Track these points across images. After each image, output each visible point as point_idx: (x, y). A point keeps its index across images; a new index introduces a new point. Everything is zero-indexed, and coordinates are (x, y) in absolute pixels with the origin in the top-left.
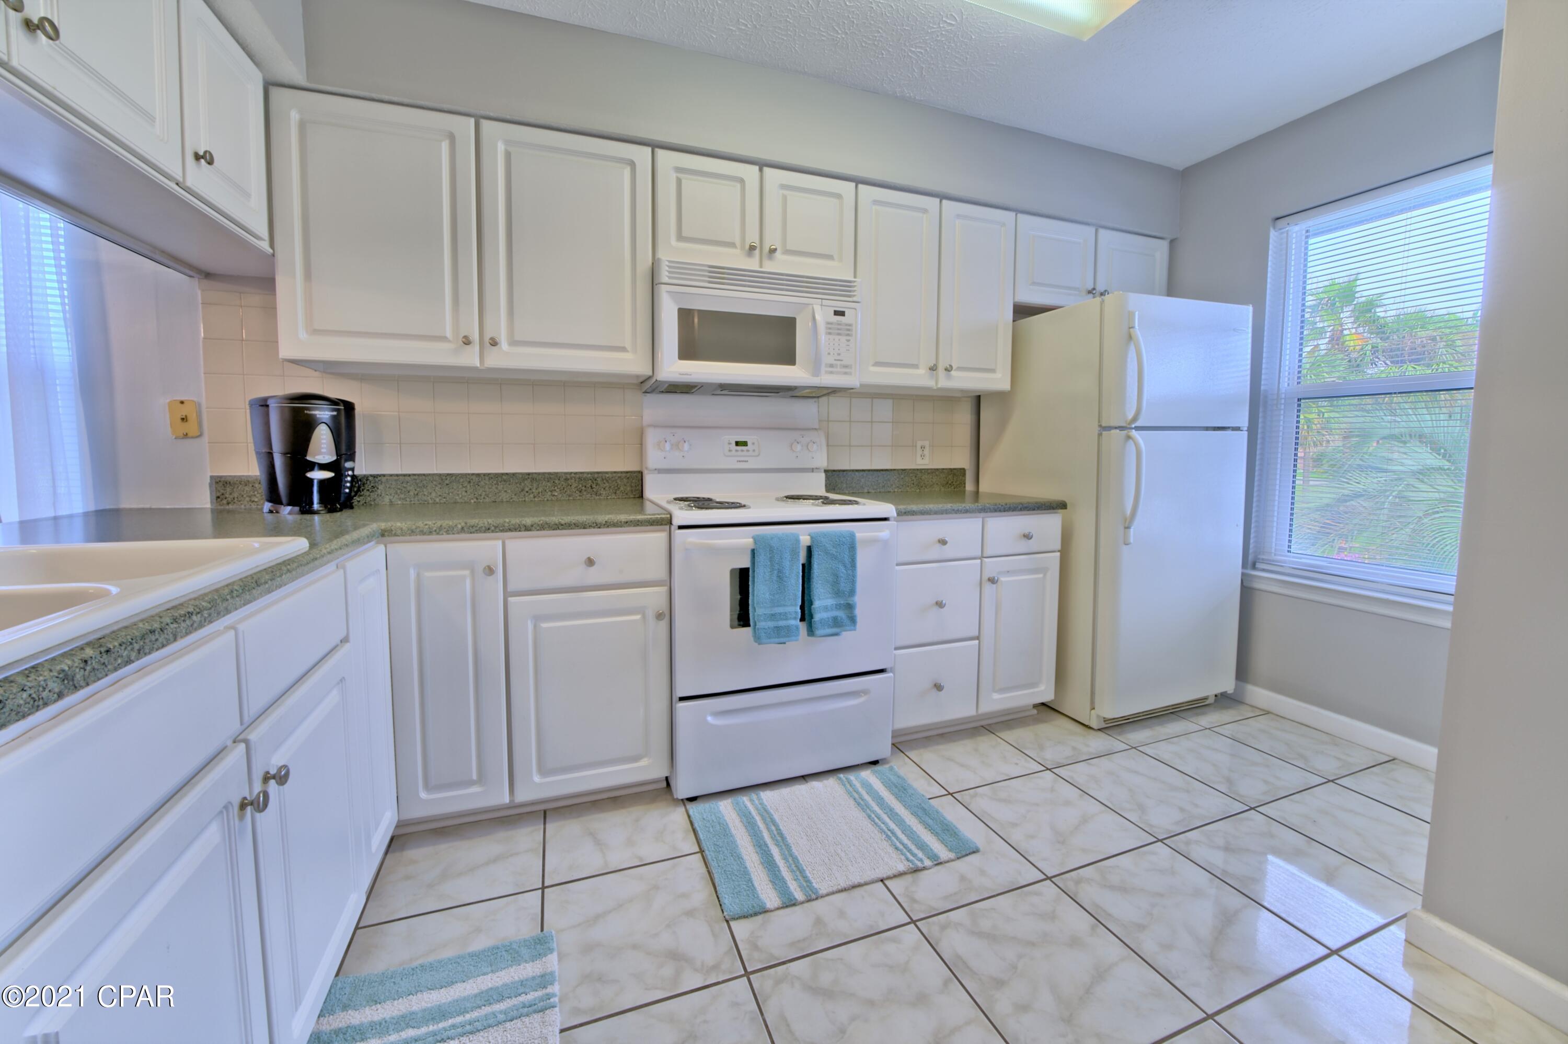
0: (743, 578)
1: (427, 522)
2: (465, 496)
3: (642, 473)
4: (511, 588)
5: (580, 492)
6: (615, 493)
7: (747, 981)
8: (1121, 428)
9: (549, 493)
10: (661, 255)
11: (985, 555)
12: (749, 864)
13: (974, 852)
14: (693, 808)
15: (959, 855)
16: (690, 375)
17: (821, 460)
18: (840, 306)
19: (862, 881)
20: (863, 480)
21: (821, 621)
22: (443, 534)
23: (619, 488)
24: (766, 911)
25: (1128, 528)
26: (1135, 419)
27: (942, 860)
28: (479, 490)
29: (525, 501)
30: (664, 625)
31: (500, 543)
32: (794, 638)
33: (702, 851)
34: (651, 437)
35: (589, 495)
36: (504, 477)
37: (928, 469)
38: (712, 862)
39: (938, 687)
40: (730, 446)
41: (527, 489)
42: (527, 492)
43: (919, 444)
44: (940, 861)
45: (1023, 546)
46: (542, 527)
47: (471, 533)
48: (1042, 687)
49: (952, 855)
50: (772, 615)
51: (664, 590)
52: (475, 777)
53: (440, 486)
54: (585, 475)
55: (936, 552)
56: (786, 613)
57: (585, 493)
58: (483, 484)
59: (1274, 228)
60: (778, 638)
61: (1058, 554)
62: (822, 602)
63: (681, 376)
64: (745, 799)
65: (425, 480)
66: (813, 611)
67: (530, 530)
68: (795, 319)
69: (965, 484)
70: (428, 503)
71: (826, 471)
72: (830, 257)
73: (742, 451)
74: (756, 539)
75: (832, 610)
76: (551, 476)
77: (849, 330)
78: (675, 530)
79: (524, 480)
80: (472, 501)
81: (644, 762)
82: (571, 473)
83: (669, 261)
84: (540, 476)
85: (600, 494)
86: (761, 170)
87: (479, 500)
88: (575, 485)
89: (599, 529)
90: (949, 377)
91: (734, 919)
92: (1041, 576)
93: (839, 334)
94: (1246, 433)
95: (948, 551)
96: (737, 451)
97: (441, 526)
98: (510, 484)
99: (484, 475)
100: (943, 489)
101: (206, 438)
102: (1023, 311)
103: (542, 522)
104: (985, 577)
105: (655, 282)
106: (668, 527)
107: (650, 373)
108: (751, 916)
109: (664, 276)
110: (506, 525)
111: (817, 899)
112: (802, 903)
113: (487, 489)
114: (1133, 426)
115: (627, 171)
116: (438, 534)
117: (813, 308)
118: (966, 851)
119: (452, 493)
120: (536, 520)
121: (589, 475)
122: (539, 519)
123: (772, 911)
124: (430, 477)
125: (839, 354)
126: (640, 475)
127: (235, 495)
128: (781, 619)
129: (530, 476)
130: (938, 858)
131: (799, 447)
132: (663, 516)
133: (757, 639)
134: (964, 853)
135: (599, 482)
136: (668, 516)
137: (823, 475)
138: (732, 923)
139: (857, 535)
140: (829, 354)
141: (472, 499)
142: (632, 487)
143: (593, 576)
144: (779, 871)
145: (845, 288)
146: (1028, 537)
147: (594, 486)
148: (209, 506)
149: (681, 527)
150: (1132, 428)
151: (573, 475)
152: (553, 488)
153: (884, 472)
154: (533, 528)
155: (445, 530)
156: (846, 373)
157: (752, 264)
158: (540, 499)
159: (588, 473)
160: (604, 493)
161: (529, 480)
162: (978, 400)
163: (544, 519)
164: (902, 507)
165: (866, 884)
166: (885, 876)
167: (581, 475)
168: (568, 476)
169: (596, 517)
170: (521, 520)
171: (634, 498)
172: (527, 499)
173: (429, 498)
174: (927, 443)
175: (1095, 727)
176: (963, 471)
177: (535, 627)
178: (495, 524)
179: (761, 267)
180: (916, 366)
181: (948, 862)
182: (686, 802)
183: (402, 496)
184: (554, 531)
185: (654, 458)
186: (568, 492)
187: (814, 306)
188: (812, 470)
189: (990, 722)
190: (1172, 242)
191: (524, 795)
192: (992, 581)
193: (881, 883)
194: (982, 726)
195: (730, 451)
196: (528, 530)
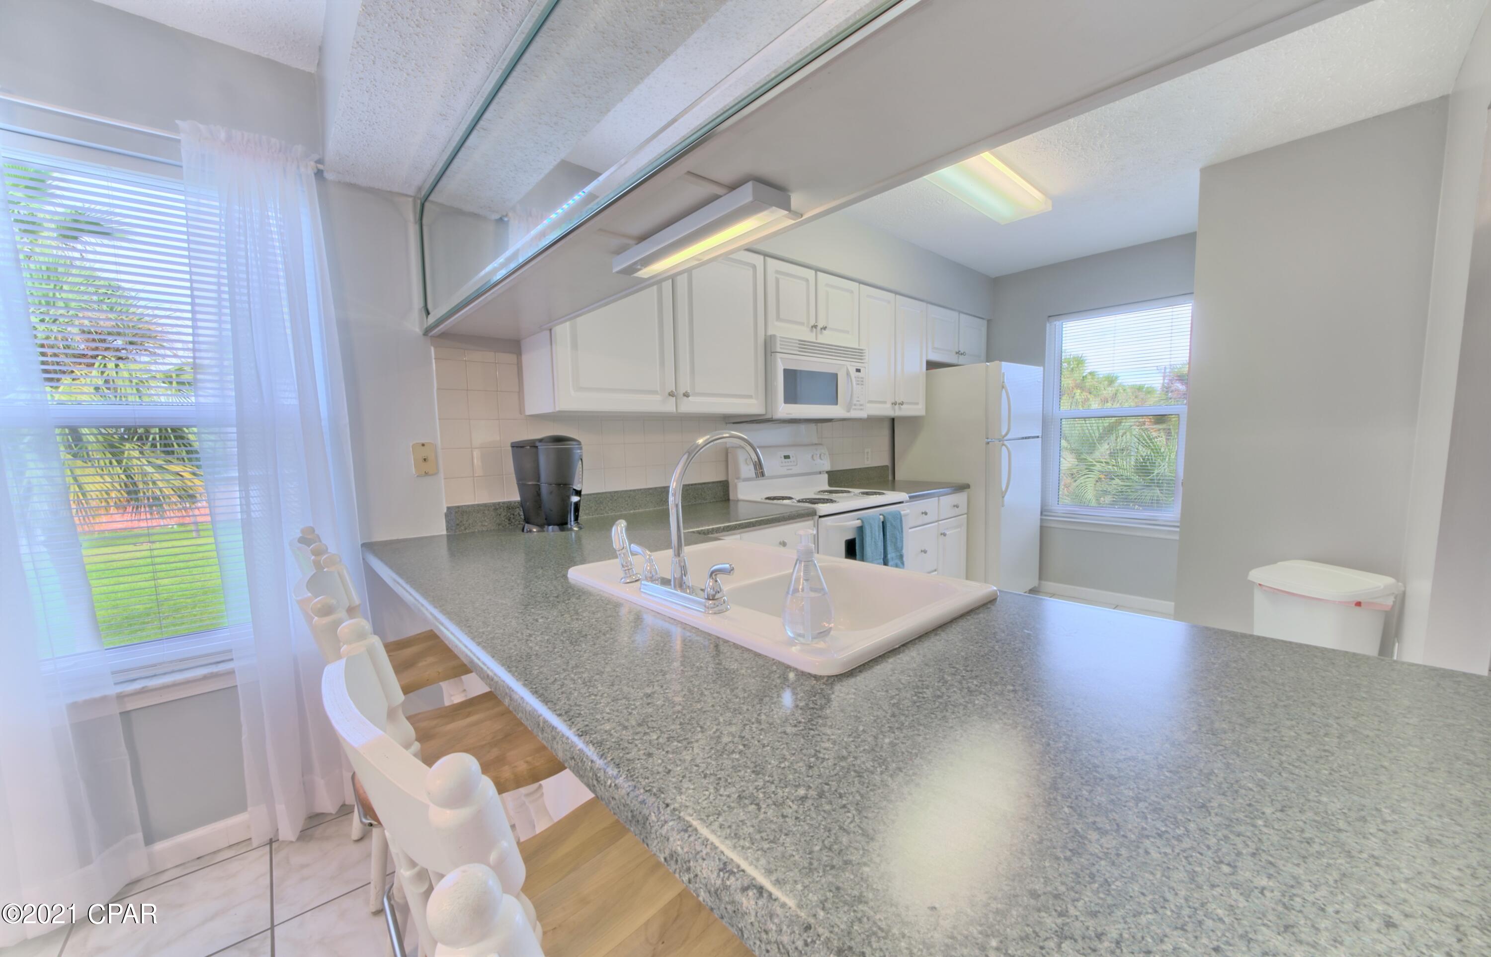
0: (850, 545)
3: (730, 481)
5: (695, 498)
6: (715, 498)
8: (997, 440)
10: (769, 330)
11: (940, 519)
16: (791, 414)
17: (828, 465)
18: (859, 366)
23: (716, 494)
25: (1003, 497)
26: (1006, 434)
34: (741, 456)
37: (871, 467)
40: (782, 459)
43: (866, 451)
45: (954, 512)
53: (611, 502)
55: (924, 518)
57: (698, 499)
59: (1048, 322)
61: (966, 515)
62: (891, 555)
63: (787, 415)
65: (602, 497)
68: (837, 375)
69: (888, 475)
71: (827, 472)
72: (847, 332)
73: (788, 461)
74: (863, 520)
75: (895, 559)
77: (863, 381)
78: (818, 518)
83: (781, 337)
85: (707, 499)
86: (816, 272)
90: (900, 409)
92: (961, 529)
93: (859, 384)
94: (1041, 439)
100: (879, 480)
101: (442, 475)
102: (930, 366)
104: (940, 532)
105: (770, 351)
106: (815, 517)
109: (778, 346)
114: (1007, 438)
115: (753, 272)
117: (847, 367)
121: (702, 485)
126: (727, 483)
127: (470, 521)
131: (816, 458)
132: (812, 510)
135: (705, 490)
136: (814, 510)
137: (826, 476)
139: (902, 513)
142: (724, 491)
145: (860, 354)
146: (957, 506)
147: (702, 492)
148: (445, 532)
149: (820, 517)
150: (1006, 440)
153: (851, 471)
156: (861, 409)
157: (813, 337)
162: (893, 420)
171: (722, 501)
174: (869, 450)
176: (882, 468)
179: (818, 339)
183: (587, 512)
186: (688, 499)
188: (820, 473)
190: (989, 321)
192: (943, 534)
195: (781, 462)
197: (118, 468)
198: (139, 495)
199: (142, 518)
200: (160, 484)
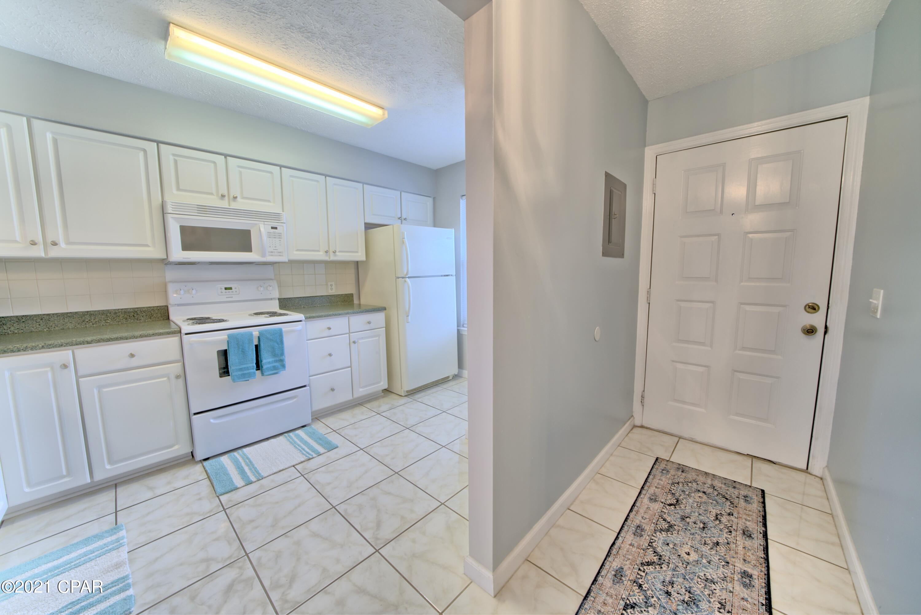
0: (224, 354)
1: (16, 346)
2: (39, 328)
3: (167, 306)
4: (80, 373)
5: (126, 319)
6: (151, 318)
7: (224, 513)
8: (403, 278)
9: (104, 321)
10: (167, 198)
11: (351, 332)
12: (232, 476)
13: (336, 448)
14: (206, 463)
15: (329, 450)
16: (190, 258)
17: (276, 294)
18: (275, 225)
19: (284, 468)
20: (300, 302)
21: (267, 369)
22: (28, 351)
23: (153, 315)
24: (237, 488)
25: (408, 316)
26: (407, 274)
27: (321, 453)
28: (50, 323)
29: (86, 327)
30: (181, 382)
31: (70, 352)
32: (253, 377)
33: (209, 477)
34: (171, 288)
35: (133, 320)
36: (68, 314)
37: (334, 295)
38: (213, 480)
39: (333, 390)
40: (222, 290)
41: (87, 320)
42: (87, 322)
43: (329, 284)
44: (320, 454)
45: (368, 327)
46: (99, 341)
47: (49, 348)
48: (382, 383)
49: (326, 451)
50: (240, 369)
51: (180, 364)
52: (65, 473)
53: (17, 323)
54: (128, 310)
55: (327, 333)
56: (248, 367)
57: (129, 320)
58: (53, 320)
59: (462, 199)
60: (244, 378)
61: (384, 328)
62: (267, 360)
63: (184, 259)
64: (235, 454)
65: (4, 320)
66: (262, 365)
67: (91, 343)
68: (250, 231)
69: (353, 300)
70: (8, 334)
71: (279, 299)
73: (229, 292)
74: (229, 336)
75: (272, 363)
76: (105, 312)
77: (280, 236)
78: (183, 335)
79: (84, 315)
80: (45, 330)
81: (176, 447)
82: (119, 309)
83: (172, 202)
84: (96, 313)
85: (140, 319)
86: (226, 158)
87: (50, 329)
88: (121, 316)
89: (136, 339)
90: (335, 256)
91: (221, 495)
92: (377, 338)
93: (275, 238)
94: (455, 277)
95: (332, 332)
96: (226, 292)
97: (26, 347)
98: (73, 319)
99: (53, 314)
100: (342, 303)
102: (369, 226)
103: (98, 338)
104: (351, 341)
105: (164, 212)
106: (180, 334)
107: (166, 257)
108: (230, 492)
109: (169, 209)
110: (74, 342)
111: (262, 479)
112: (255, 482)
113: (56, 322)
114: (407, 277)
115: (141, 154)
116: (25, 351)
117: (259, 226)
118: (331, 447)
119: (28, 326)
120: (94, 338)
121: (132, 310)
122: (96, 337)
123: (240, 488)
124: (8, 318)
125: (276, 247)
126: (166, 307)
128: (246, 370)
129: (89, 313)
130: (319, 452)
131: (262, 289)
132: (176, 329)
133: (234, 380)
134: (331, 449)
135: (139, 313)
136: (179, 329)
137: (277, 301)
138: (220, 497)
139: (283, 329)
140: (270, 247)
141: (45, 329)
142: (161, 314)
143: (134, 362)
144: (246, 474)
145: (276, 216)
146: (369, 323)
147: (135, 315)
149: (186, 334)
150: (407, 278)
151: (120, 310)
152: (106, 318)
153: (311, 298)
154: (93, 342)
155: (30, 348)
156: (280, 255)
157: (224, 204)
158: (97, 325)
159: (131, 309)
160: (143, 319)
161: (88, 315)
163: (99, 337)
164: (308, 315)
165: (286, 469)
166: (295, 464)
167: (125, 310)
168: (117, 312)
169: (134, 333)
170: (84, 339)
171: (163, 320)
172: (87, 326)
173: (9, 331)
174: (333, 283)
175: (403, 395)
176: (352, 295)
177: (99, 391)
178: (66, 342)
179: (230, 206)
180: (318, 251)
181: (324, 453)
182: (203, 462)
184: (107, 343)
185: (174, 297)
186: (118, 320)
187: (260, 225)
188: (271, 300)
189: (361, 401)
190: (434, 198)
191: (99, 476)
192: (354, 342)
193: (293, 467)
194: (359, 404)
195: (222, 292)
196: (89, 344)
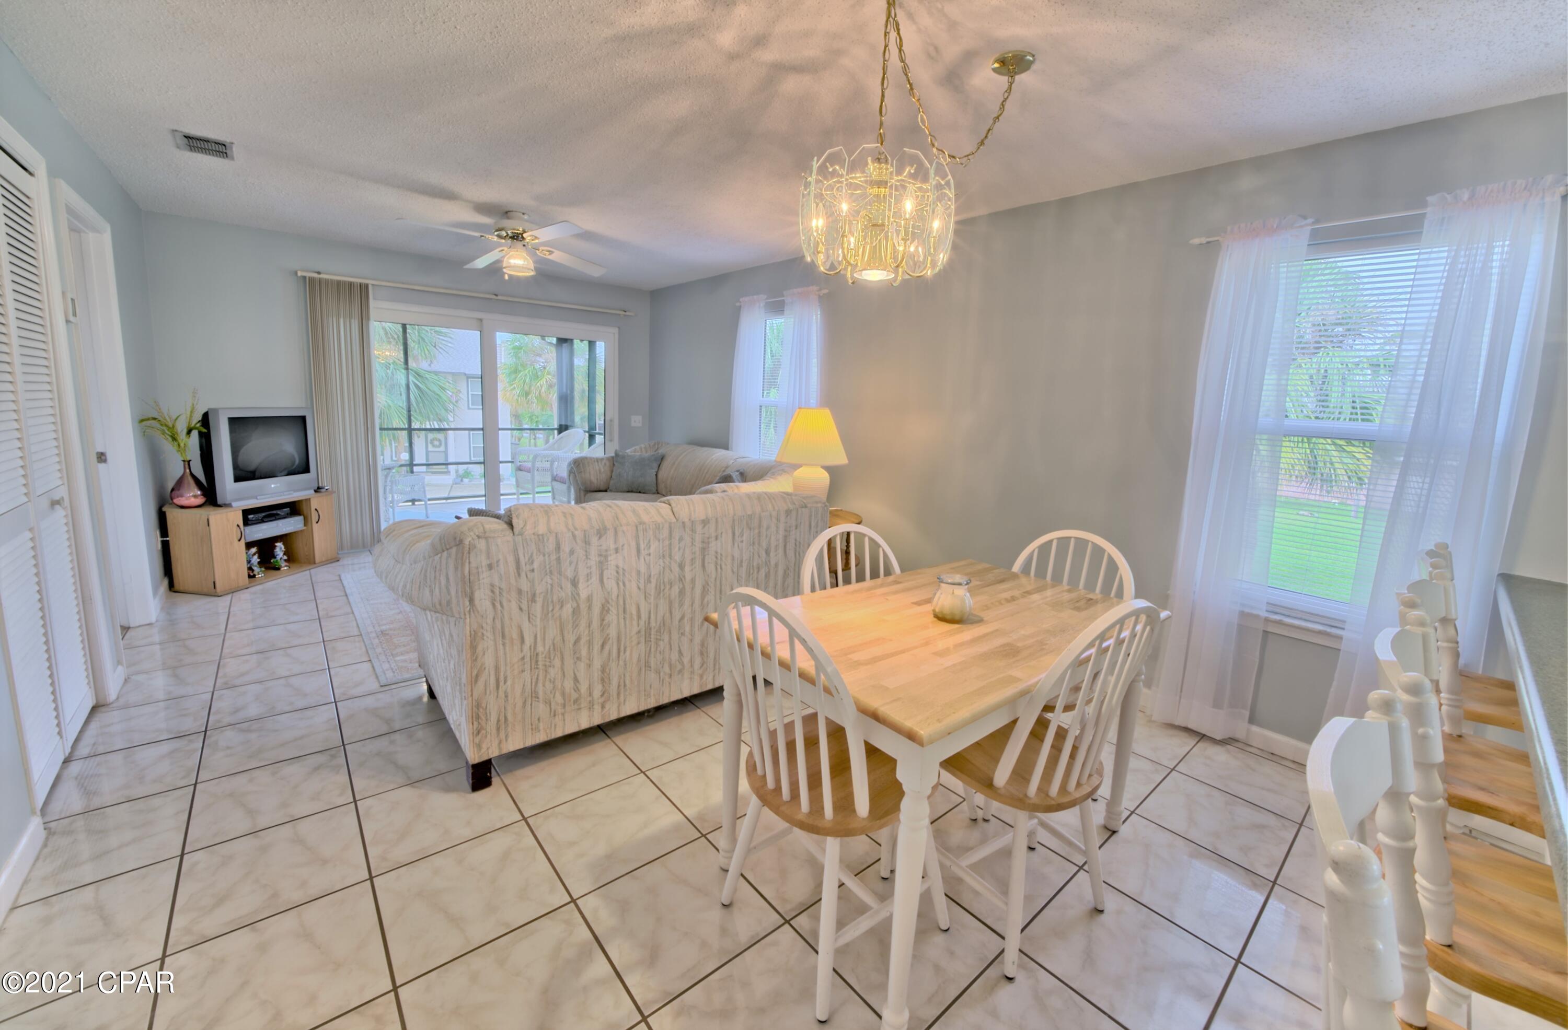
197: (1307, 444)
198: (1316, 471)
199: (1312, 492)
200: (1337, 465)
